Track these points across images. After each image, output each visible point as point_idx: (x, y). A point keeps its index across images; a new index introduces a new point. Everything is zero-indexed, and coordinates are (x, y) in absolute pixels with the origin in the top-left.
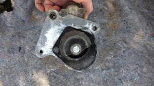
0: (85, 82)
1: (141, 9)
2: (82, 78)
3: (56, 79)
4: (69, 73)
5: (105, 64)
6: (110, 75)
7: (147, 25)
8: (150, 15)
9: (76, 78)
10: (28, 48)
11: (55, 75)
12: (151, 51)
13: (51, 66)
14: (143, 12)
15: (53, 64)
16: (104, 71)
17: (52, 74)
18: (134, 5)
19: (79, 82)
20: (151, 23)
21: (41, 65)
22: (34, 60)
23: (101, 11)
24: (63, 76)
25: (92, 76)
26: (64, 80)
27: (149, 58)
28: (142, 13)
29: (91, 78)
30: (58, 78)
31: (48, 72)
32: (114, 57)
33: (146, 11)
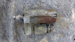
2: (55, 5)
3: (67, 13)
5: (40, 4)
7: (9, 8)
8: (3, 11)
9: (58, 7)
10: (71, 37)
11: (66, 15)
13: (66, 21)
16: (43, 1)
17: (68, 17)
18: (7, 21)
21: (70, 25)
22: (72, 29)
24: (63, 12)
25: (50, 3)
26: (64, 10)
28: (6, 15)
29: (51, 2)
30: (66, 13)
31: (68, 19)
32: (34, 5)
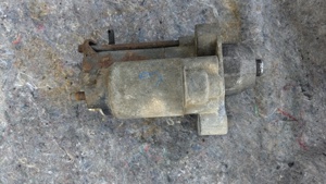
0: (91, 148)
1: (287, 52)
4: (63, 110)
6: (153, 159)
12: (267, 149)
14: (290, 59)
15: (39, 73)
19: (74, 143)
20: (294, 89)
23: (203, 12)
27: (257, 164)
33: (298, 60)
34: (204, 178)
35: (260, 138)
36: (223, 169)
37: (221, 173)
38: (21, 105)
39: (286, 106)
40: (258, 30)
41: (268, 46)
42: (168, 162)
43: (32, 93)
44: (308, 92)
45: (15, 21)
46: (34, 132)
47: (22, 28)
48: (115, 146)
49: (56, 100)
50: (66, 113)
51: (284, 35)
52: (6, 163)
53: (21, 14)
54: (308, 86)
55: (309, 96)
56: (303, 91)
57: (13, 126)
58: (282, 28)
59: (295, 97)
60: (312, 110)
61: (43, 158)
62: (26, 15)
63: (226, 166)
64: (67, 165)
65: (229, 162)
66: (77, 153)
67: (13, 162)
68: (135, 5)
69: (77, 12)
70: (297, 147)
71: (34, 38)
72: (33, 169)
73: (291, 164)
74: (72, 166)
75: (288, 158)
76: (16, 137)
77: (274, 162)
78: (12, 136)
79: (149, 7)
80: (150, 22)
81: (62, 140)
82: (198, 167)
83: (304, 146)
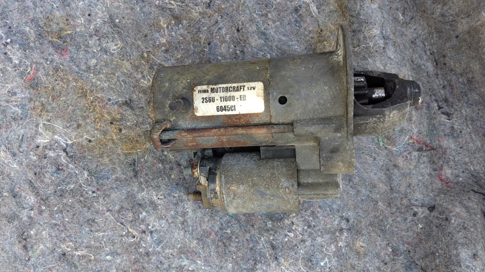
0: (160, 218)
1: (416, 56)
4: (114, 169)
6: (247, 221)
12: (399, 192)
14: (419, 67)
19: (136, 213)
20: (428, 107)
23: (296, 10)
33: (430, 66)
34: (319, 239)
35: (390, 178)
36: (344, 225)
37: (341, 230)
38: (51, 169)
39: (420, 133)
40: (376, 31)
41: (391, 52)
42: (270, 224)
43: (65, 150)
44: (446, 109)
45: (25, 46)
46: (77, 206)
47: (36, 56)
48: (194, 211)
49: (102, 156)
50: (119, 174)
51: (410, 33)
52: (43, 254)
53: (32, 36)
54: (446, 100)
55: (448, 115)
56: (440, 108)
57: (45, 200)
58: (406, 24)
59: (431, 118)
60: (453, 133)
61: (96, 239)
62: (40, 36)
63: (348, 221)
64: (130, 245)
65: (350, 214)
66: (143, 227)
67: (53, 251)
68: (200, 9)
69: (115, 26)
70: (438, 184)
71: (56, 70)
72: (84, 256)
73: (432, 208)
74: (138, 245)
75: (427, 200)
76: (51, 215)
77: (409, 207)
78: (46, 215)
79: (219, 10)
80: (224, 31)
81: (119, 212)
82: (309, 226)
83: (446, 182)
